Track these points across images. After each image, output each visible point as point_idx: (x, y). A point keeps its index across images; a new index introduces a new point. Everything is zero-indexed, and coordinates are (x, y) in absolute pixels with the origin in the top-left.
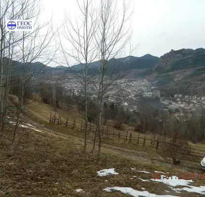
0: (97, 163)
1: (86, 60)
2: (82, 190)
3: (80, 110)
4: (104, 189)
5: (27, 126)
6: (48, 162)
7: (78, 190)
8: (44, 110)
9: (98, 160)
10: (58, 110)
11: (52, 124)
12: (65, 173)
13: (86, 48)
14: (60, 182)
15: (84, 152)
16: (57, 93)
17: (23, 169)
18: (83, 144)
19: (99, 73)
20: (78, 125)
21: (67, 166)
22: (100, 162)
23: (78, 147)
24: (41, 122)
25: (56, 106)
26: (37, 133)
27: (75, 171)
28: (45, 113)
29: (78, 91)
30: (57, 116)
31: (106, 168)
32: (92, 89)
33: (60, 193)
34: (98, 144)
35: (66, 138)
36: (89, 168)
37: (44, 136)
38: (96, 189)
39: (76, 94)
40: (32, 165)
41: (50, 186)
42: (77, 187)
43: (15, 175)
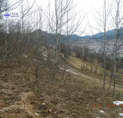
0: (113, 96)
1: (105, 30)
2: (104, 112)
3: (99, 62)
4: (120, 114)
5: (69, 70)
6: (82, 91)
7: (102, 111)
8: (77, 62)
9: (114, 95)
10: (86, 62)
11: (83, 70)
12: (93, 100)
13: (105, 22)
14: (90, 104)
15: (103, 88)
16: (85, 52)
17: (69, 94)
18: (102, 83)
19: (114, 38)
20: (99, 71)
21: (93, 96)
22: (115, 96)
23: (99, 85)
24: (76, 69)
25: (85, 60)
26: (75, 75)
27: (98, 99)
28: (79, 63)
29: (98, 51)
30: (85, 65)
31: (119, 101)
32: (108, 48)
33: (90, 111)
34: (113, 84)
35: (91, 79)
36: (107, 99)
37: (78, 77)
38: (114, 112)
39: (97, 52)
40: (73, 92)
41: (84, 106)
42: (101, 109)
43: (65, 96)
